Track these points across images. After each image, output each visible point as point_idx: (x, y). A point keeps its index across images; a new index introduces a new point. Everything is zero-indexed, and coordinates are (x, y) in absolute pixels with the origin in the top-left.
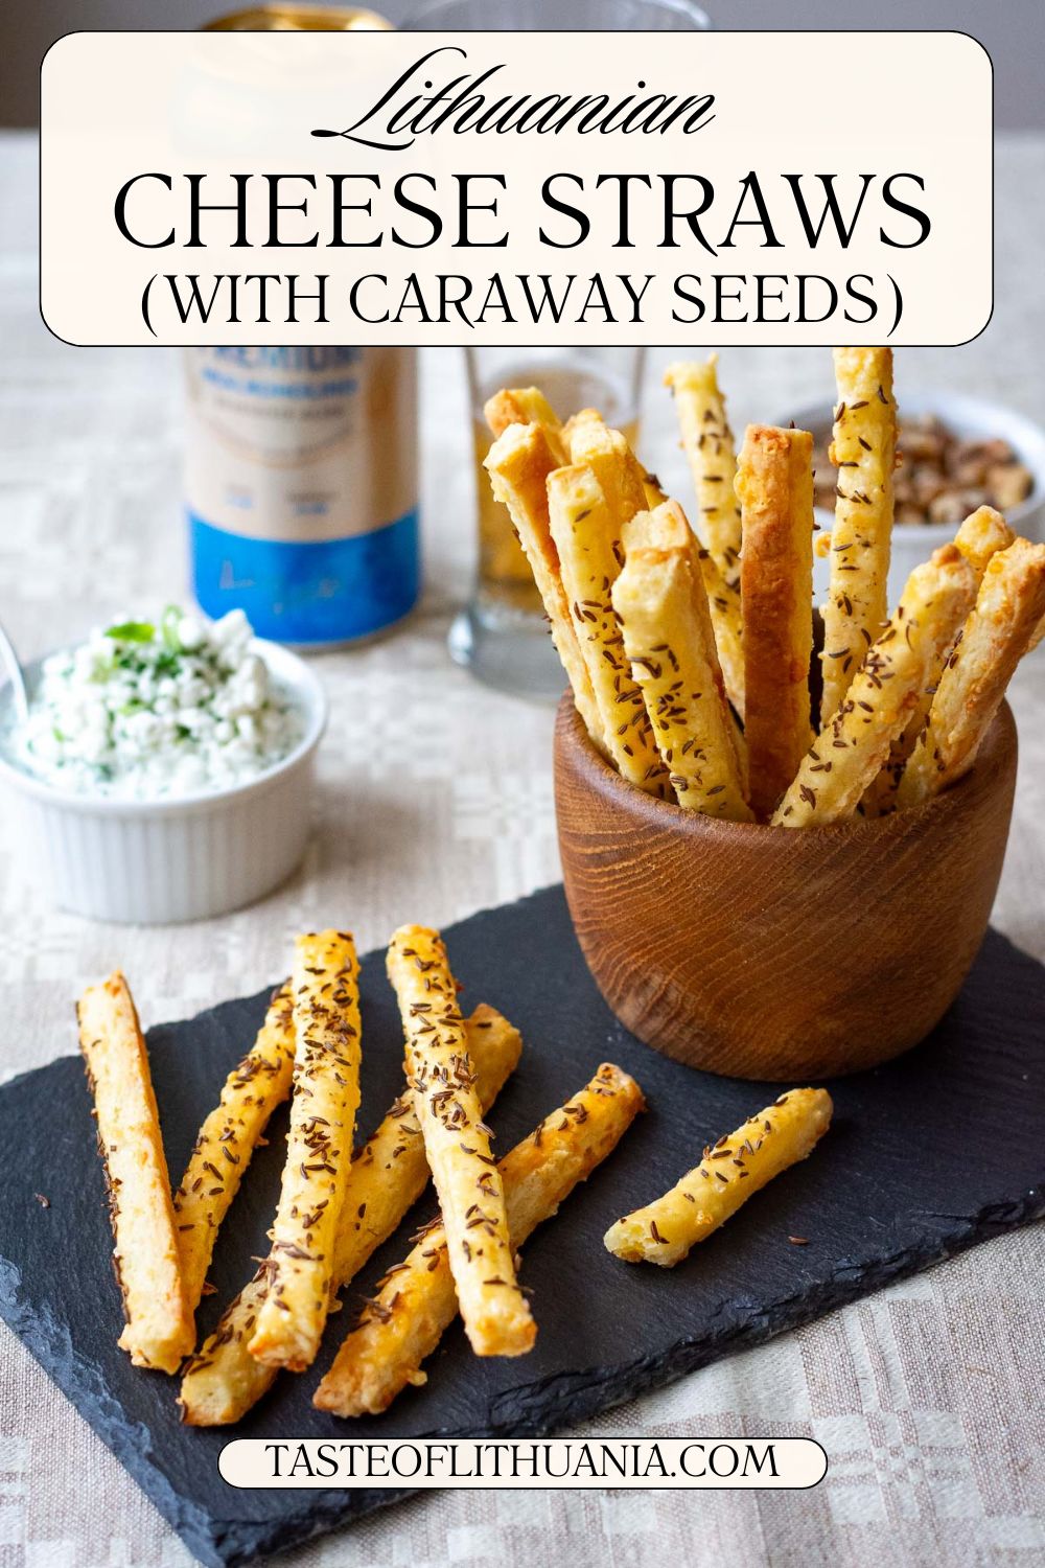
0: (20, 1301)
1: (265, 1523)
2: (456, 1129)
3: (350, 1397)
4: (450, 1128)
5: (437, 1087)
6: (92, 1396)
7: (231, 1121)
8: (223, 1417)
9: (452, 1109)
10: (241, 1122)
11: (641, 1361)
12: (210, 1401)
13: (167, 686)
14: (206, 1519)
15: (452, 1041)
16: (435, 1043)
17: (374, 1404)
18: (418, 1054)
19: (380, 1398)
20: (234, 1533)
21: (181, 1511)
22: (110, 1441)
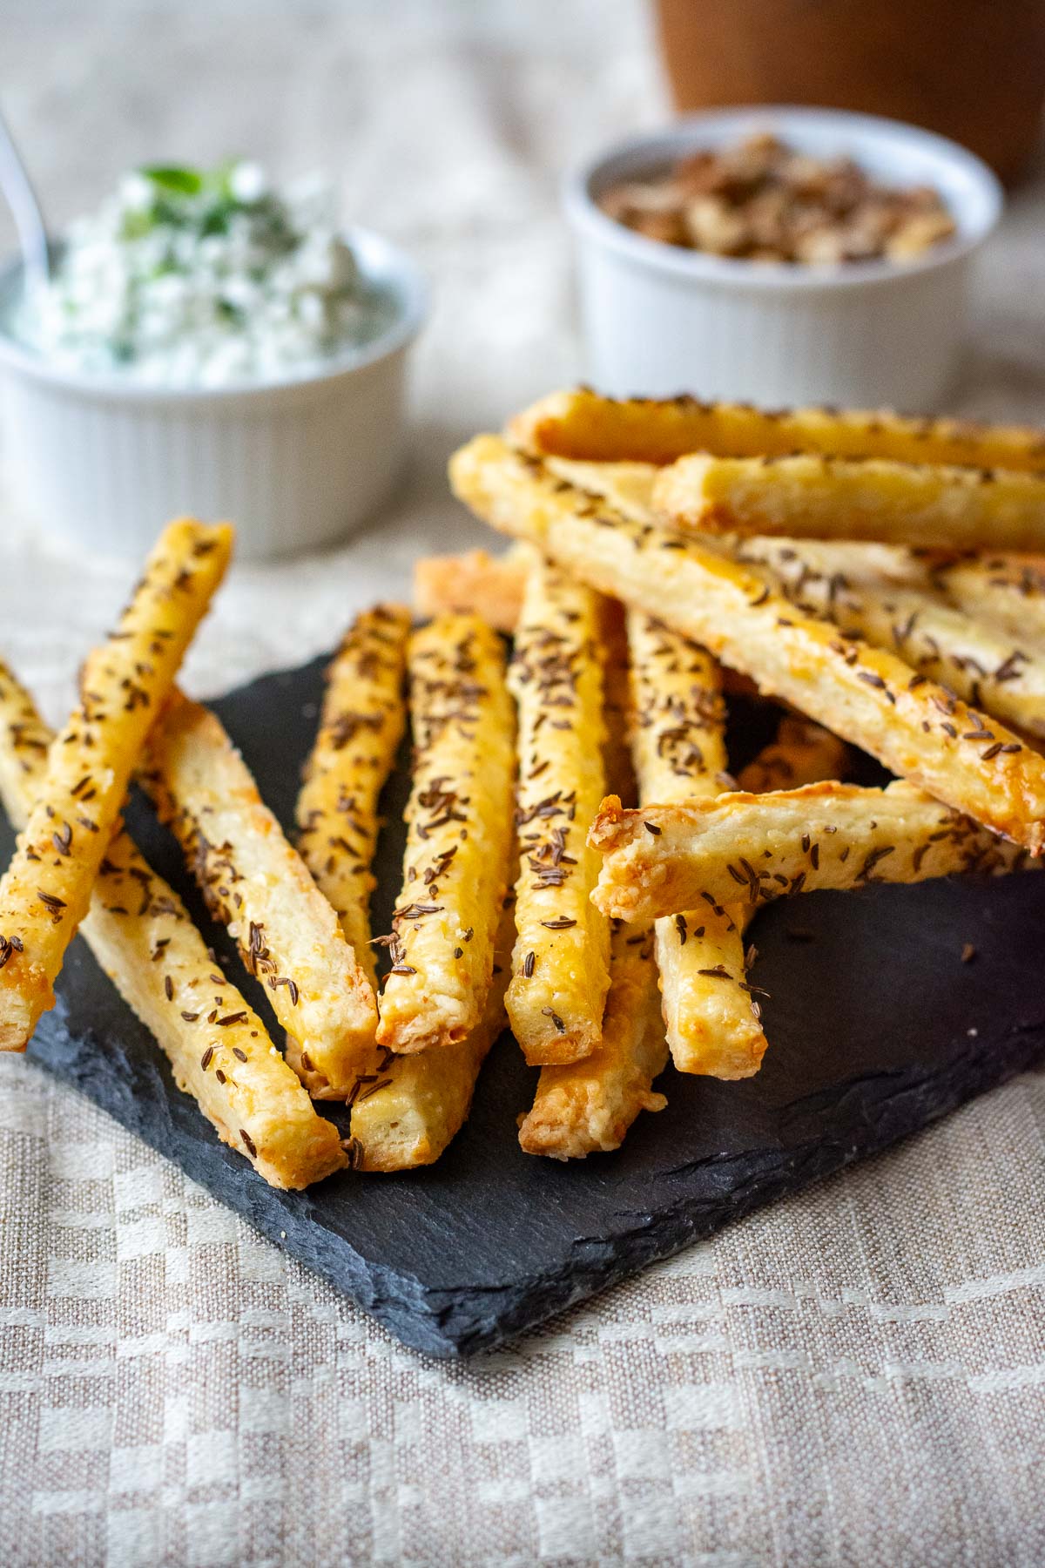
0: (74, 1035)
1: (505, 1288)
2: (686, 774)
3: (573, 1129)
4: (679, 773)
5: (668, 722)
6: (207, 1146)
7: (344, 788)
8: (418, 1156)
9: (684, 750)
10: (359, 787)
11: (965, 1054)
12: (394, 1133)
13: (213, 249)
14: (418, 1288)
15: (696, 669)
16: (673, 668)
17: (606, 1137)
18: (646, 681)
19: (611, 1129)
20: (461, 1305)
21: (377, 1281)
22: (246, 1203)
